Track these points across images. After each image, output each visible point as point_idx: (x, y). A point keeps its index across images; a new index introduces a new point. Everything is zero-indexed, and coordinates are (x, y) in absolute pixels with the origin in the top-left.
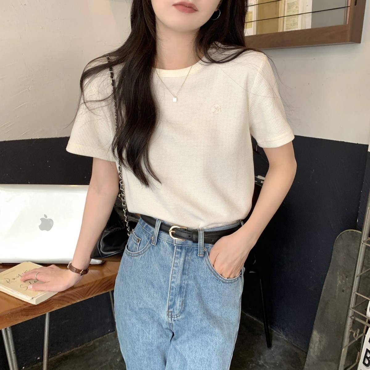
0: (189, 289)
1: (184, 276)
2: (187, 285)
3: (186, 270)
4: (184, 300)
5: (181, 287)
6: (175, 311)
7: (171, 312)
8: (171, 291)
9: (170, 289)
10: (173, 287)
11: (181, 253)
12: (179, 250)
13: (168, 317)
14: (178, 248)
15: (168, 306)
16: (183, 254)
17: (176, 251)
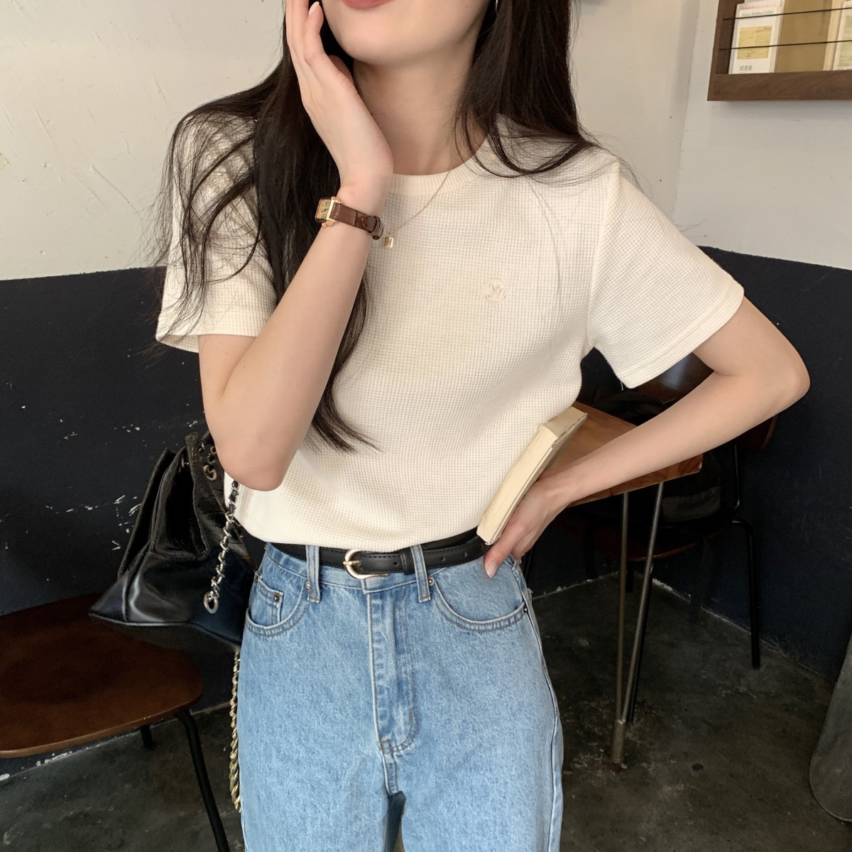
0: (418, 682)
1: (402, 656)
2: (413, 673)
3: (402, 642)
4: (414, 708)
5: (399, 684)
6: (398, 738)
7: (388, 741)
8: (379, 697)
9: (376, 692)
10: (381, 686)
11: (383, 607)
12: (378, 602)
13: (384, 753)
14: (375, 598)
15: (378, 730)
16: (388, 609)
17: (370, 605)
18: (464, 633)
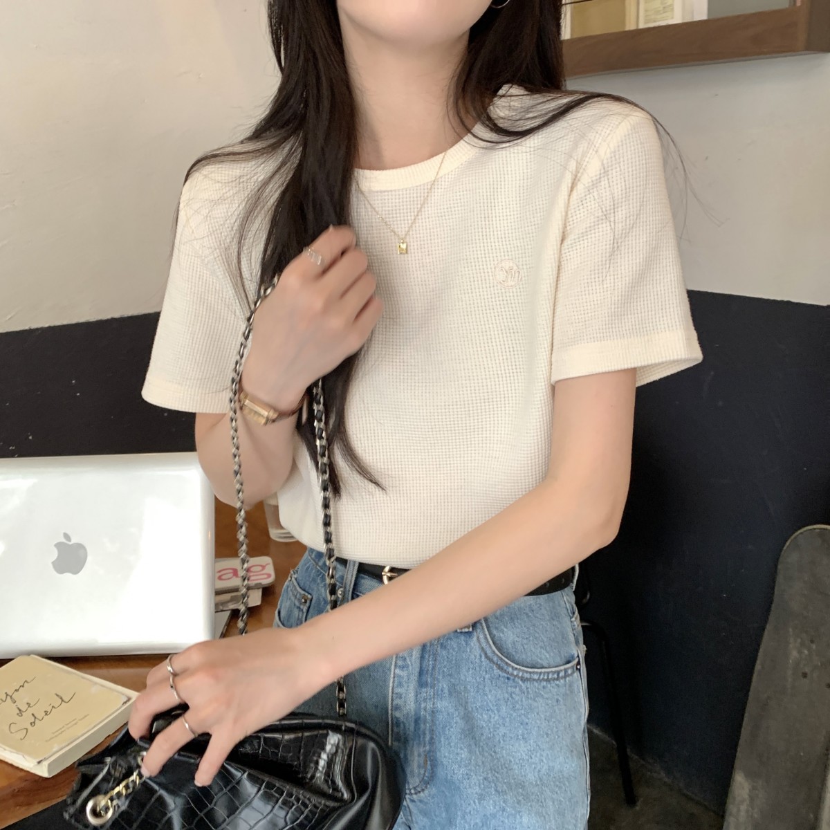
5: (417, 720)
6: (410, 780)
8: (395, 729)
9: (392, 723)
10: (397, 719)
18: (503, 677)
